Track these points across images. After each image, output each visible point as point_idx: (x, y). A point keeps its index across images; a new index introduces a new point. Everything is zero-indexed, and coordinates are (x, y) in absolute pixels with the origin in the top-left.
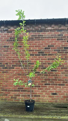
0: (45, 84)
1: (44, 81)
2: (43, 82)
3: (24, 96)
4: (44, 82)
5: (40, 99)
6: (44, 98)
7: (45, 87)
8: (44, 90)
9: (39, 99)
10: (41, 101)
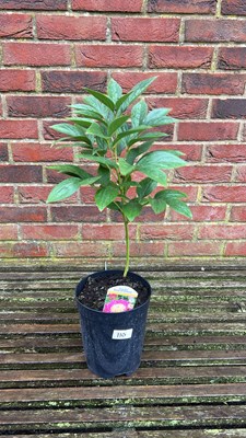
0: (222, 110)
1: (214, 71)
2: (198, 83)
3: (22, 217)
4: (214, 84)
5: (163, 235)
6: (196, 228)
7: (221, 133)
8: (203, 163)
9: (150, 236)
10: (171, 250)
